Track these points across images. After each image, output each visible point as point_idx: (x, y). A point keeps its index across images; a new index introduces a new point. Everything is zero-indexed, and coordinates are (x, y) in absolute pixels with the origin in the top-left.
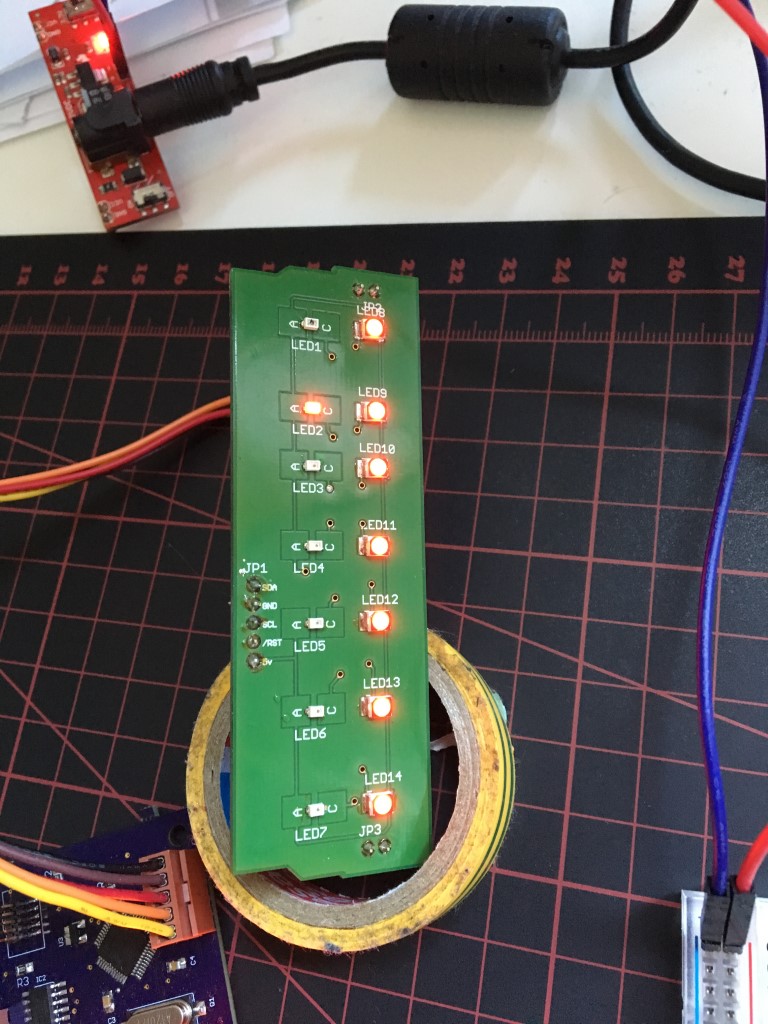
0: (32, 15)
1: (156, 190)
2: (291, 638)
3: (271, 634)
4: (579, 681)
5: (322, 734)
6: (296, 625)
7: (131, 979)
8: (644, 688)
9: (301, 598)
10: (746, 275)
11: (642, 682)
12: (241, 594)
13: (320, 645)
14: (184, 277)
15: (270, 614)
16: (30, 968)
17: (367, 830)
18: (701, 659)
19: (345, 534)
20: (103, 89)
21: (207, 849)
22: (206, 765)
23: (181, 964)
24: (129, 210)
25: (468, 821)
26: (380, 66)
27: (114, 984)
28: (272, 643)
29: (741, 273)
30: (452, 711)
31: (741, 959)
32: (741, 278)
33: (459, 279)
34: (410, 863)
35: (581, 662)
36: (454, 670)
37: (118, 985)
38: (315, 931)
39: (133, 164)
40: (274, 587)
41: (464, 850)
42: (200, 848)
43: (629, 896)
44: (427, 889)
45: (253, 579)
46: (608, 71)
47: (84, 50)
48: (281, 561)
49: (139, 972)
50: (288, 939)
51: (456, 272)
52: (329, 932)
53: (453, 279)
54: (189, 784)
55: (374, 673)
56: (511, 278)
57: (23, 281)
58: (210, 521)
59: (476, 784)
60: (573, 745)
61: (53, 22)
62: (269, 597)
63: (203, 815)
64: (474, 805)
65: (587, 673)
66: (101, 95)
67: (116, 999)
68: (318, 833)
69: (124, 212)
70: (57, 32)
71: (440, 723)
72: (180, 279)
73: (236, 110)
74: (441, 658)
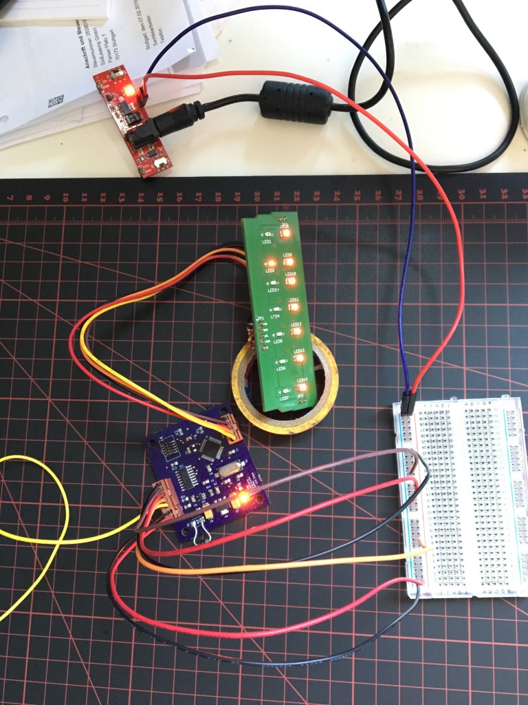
0: (95, 77)
1: (164, 160)
2: (272, 339)
3: (267, 339)
4: (356, 345)
5: (284, 368)
6: (273, 335)
7: (216, 460)
8: (377, 344)
9: (275, 326)
10: (403, 197)
11: (375, 342)
12: (258, 327)
13: (281, 341)
14: (181, 198)
15: (266, 333)
16: (176, 463)
17: (299, 396)
18: (399, 332)
19: (284, 305)
20: (135, 115)
21: (244, 410)
22: (239, 385)
23: (234, 452)
24: (152, 169)
25: (330, 390)
26: (256, 104)
27: (210, 462)
28: (268, 341)
29: (401, 196)
30: (321, 358)
31: (412, 418)
32: (400, 199)
33: (298, 199)
34: (311, 405)
35: (356, 338)
36: (320, 345)
37: (211, 462)
38: (285, 429)
39: (151, 147)
40: (266, 324)
41: (329, 398)
42: (242, 411)
43: (377, 408)
44: (319, 411)
45: (260, 322)
46: (348, 113)
47: (121, 94)
48: (267, 315)
49: (218, 457)
50: (277, 433)
51: (297, 196)
52: (290, 429)
53: (296, 199)
54: (234, 391)
55: (297, 348)
56: (318, 199)
57: (103, 200)
58: (212, 300)
59: (331, 378)
60: (356, 365)
61: (105, 81)
62: (266, 327)
63: (241, 400)
64: (331, 384)
65: (358, 342)
66: (134, 117)
67: (211, 467)
68: (286, 398)
69: (150, 170)
70: (108, 86)
71: (317, 361)
72: (179, 199)
73: (195, 123)
74: (315, 341)
